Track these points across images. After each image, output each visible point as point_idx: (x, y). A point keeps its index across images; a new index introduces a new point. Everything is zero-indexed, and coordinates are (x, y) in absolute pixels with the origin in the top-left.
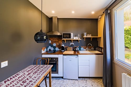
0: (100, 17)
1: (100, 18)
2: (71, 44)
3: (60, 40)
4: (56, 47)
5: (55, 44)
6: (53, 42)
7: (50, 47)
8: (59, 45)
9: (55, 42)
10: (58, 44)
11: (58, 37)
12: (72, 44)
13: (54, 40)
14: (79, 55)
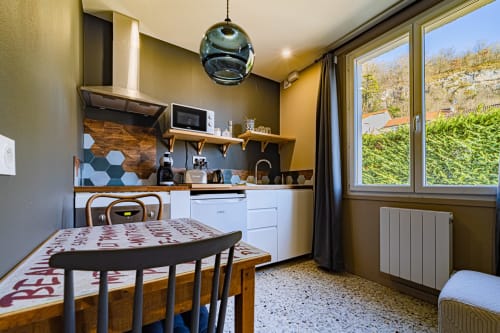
0: (295, 76)
1: (295, 80)
2: (194, 158)
3: (145, 137)
4: (123, 172)
5: (119, 153)
6: (103, 146)
7: (87, 167)
8: (142, 161)
9: (118, 145)
10: (134, 156)
11: (134, 125)
12: (199, 158)
13: (115, 136)
14: (247, 192)
